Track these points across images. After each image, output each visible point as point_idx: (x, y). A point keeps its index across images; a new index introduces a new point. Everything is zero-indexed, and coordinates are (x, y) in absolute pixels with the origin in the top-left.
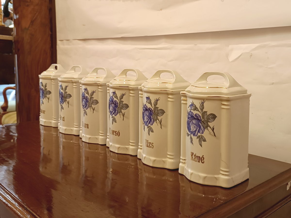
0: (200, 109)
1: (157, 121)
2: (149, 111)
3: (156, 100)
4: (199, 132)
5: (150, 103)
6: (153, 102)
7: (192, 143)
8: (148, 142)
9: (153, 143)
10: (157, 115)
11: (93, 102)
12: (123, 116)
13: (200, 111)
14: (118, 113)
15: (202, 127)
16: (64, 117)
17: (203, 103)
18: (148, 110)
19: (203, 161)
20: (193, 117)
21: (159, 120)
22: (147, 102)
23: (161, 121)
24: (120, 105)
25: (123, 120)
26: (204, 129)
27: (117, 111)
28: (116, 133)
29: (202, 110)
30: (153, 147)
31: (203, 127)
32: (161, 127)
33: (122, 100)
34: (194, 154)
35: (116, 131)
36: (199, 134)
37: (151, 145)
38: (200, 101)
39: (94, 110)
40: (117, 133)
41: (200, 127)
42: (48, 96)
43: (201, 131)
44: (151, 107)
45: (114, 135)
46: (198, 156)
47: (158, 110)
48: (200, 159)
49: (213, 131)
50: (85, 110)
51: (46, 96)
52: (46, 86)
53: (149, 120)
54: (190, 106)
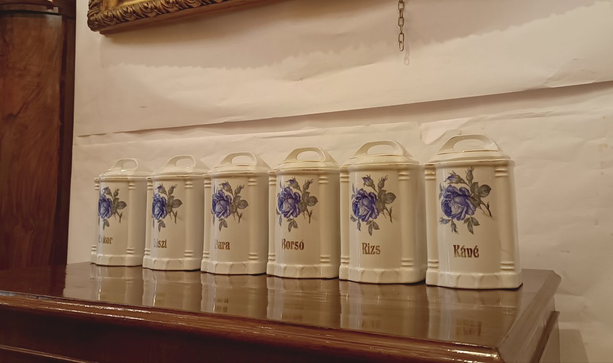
0: (468, 180)
1: (385, 211)
2: (370, 198)
3: (382, 180)
4: (467, 212)
5: (372, 185)
6: (376, 183)
7: (455, 231)
8: (369, 247)
9: (379, 246)
10: (384, 202)
11: (239, 204)
12: (310, 216)
13: (468, 183)
14: (299, 213)
15: (471, 206)
16: (166, 241)
17: (471, 172)
18: (367, 197)
19: (476, 255)
20: (457, 193)
21: (387, 210)
22: (365, 184)
23: (391, 211)
24: (303, 199)
25: (310, 222)
26: (475, 208)
27: (298, 210)
28: (297, 245)
29: (470, 181)
30: (378, 252)
31: (474, 206)
32: (391, 220)
33: (307, 191)
34: (460, 247)
35: (297, 243)
36: (467, 216)
37: (375, 250)
38: (466, 169)
39: (240, 217)
40: (298, 244)
41: (468, 206)
42: (119, 211)
43: (470, 212)
44: (373, 191)
45: (292, 248)
46: (468, 249)
47: (385, 195)
48: (472, 252)
49: (488, 209)
50: (222, 219)
51: (116, 212)
52: (116, 194)
53: (370, 212)
54: (449, 178)
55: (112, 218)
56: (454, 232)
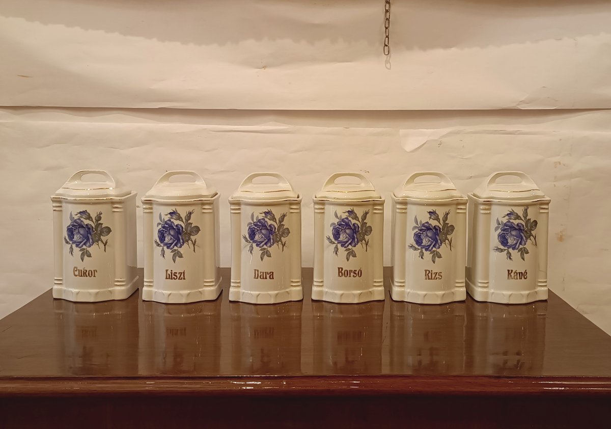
0: (523, 217)
1: (447, 241)
2: (434, 230)
3: (446, 214)
4: (520, 243)
5: (437, 219)
6: (441, 217)
8: (432, 274)
9: (441, 273)
10: (446, 234)
11: (283, 233)
12: (367, 245)
13: (523, 220)
14: (358, 242)
15: (524, 238)
16: (184, 273)
17: (526, 210)
18: (432, 229)
19: (526, 277)
20: (514, 227)
22: (430, 218)
23: (451, 241)
24: (362, 229)
25: (366, 251)
26: (527, 239)
27: (356, 240)
28: (355, 273)
29: (525, 217)
30: (440, 277)
31: (526, 238)
32: (451, 249)
33: (365, 221)
34: (514, 271)
35: (356, 271)
36: (521, 247)
37: (437, 276)
38: (523, 208)
39: (284, 245)
40: (357, 272)
41: (522, 238)
42: (103, 238)
43: (523, 243)
44: (437, 224)
45: (350, 276)
46: (519, 273)
47: (448, 227)
48: (522, 275)
49: (535, 239)
50: (265, 249)
51: (100, 239)
52: (99, 218)
53: (434, 242)
54: (508, 215)
55: (95, 246)
56: (509, 259)
